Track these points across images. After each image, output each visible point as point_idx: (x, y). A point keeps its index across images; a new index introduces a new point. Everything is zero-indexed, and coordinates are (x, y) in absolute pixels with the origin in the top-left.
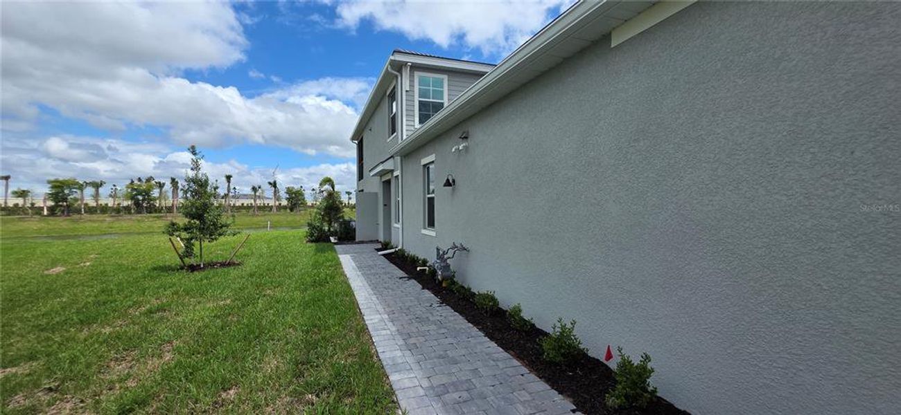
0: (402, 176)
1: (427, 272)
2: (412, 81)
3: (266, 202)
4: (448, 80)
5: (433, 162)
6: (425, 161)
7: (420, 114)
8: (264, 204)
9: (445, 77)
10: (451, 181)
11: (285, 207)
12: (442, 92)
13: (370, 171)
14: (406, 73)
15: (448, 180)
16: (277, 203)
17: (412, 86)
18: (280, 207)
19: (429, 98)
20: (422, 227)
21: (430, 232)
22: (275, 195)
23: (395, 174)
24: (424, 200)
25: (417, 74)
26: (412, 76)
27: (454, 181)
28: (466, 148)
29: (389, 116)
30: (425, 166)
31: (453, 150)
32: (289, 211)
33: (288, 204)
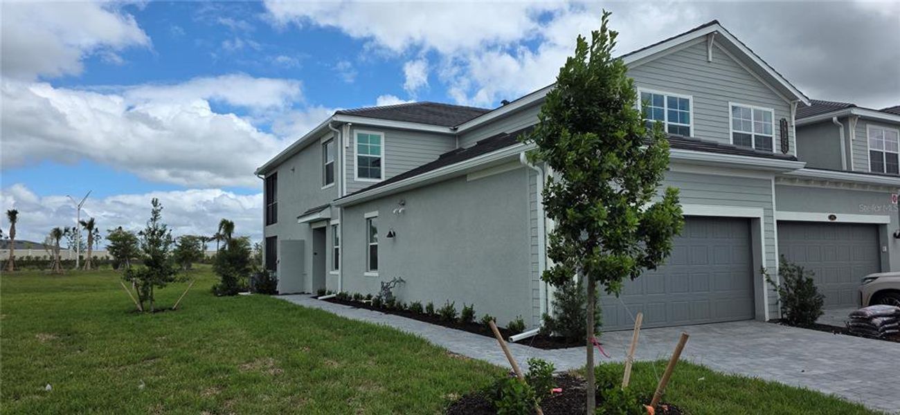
0: (342, 224)
1: (372, 304)
2: (351, 138)
4: (385, 137)
5: (376, 217)
6: (367, 215)
7: (359, 169)
9: (382, 134)
10: (392, 233)
11: (105, 262)
12: (379, 148)
13: (298, 218)
14: (346, 131)
15: (390, 233)
16: (92, 255)
17: (351, 143)
18: (95, 262)
19: (368, 154)
20: (365, 270)
21: (374, 274)
23: (332, 223)
24: (367, 247)
25: (356, 132)
26: (351, 133)
27: (394, 233)
28: (403, 211)
29: (323, 164)
30: (368, 219)
31: (394, 212)
32: (112, 269)
33: (112, 258)
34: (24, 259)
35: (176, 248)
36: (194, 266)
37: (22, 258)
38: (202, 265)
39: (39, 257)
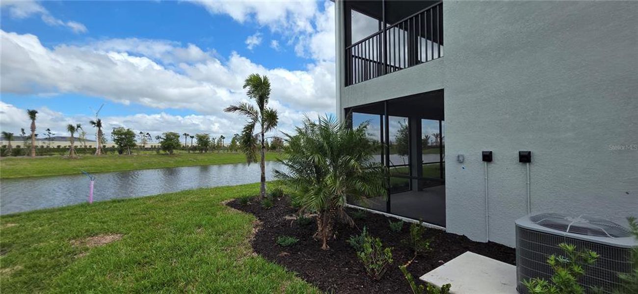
3: (88, 144)
8: (86, 146)
11: (112, 149)
16: (102, 145)
18: (104, 150)
22: (99, 138)
32: (118, 154)
33: (116, 146)
34: (67, 147)
35: (163, 140)
36: (175, 151)
37: (65, 147)
38: (179, 151)
39: (77, 146)
